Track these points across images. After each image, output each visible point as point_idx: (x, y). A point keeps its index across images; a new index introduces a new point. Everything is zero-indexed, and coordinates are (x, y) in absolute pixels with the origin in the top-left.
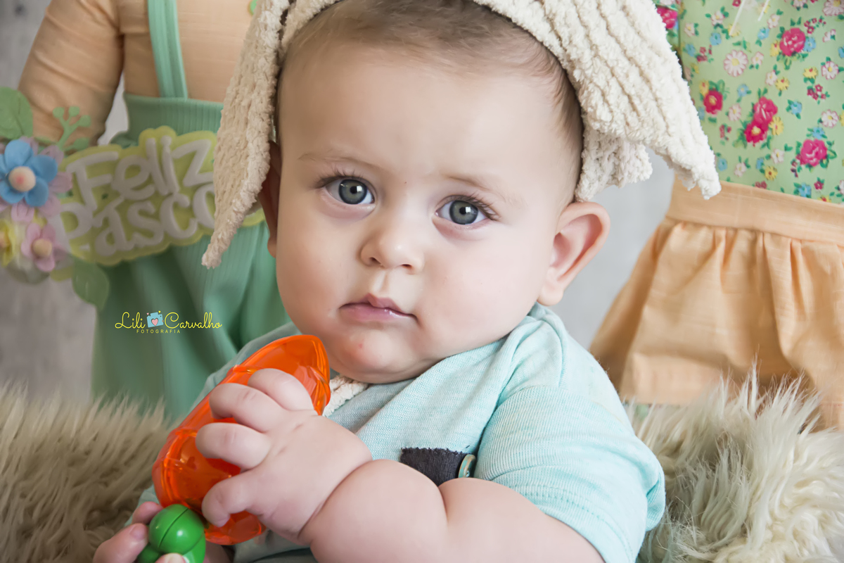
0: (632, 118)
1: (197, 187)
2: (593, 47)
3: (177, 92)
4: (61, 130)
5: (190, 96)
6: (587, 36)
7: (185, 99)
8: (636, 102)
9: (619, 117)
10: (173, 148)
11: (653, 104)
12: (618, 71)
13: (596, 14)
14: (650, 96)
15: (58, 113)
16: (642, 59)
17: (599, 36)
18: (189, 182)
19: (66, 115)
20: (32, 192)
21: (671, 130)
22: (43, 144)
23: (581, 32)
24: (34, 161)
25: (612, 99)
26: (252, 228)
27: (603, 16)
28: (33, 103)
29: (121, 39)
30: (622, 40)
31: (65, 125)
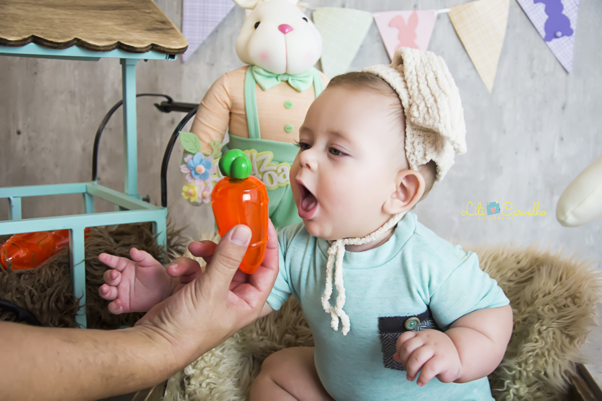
0: (427, 117)
1: (264, 172)
2: (419, 91)
3: (257, 136)
4: (212, 150)
5: (262, 138)
6: (418, 87)
7: (259, 139)
8: (430, 110)
9: (422, 115)
10: (257, 157)
11: (436, 111)
12: (426, 99)
13: (424, 79)
14: (436, 108)
15: (212, 144)
16: (437, 95)
17: (423, 86)
18: (262, 170)
19: (214, 144)
20: (203, 174)
21: (441, 121)
22: (206, 155)
23: (416, 84)
24: (203, 162)
25: (420, 108)
26: (283, 187)
27: (427, 80)
28: (200, 139)
29: (230, 113)
30: (432, 89)
31: (214, 147)
